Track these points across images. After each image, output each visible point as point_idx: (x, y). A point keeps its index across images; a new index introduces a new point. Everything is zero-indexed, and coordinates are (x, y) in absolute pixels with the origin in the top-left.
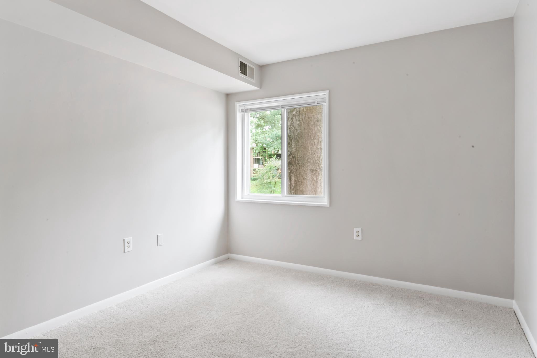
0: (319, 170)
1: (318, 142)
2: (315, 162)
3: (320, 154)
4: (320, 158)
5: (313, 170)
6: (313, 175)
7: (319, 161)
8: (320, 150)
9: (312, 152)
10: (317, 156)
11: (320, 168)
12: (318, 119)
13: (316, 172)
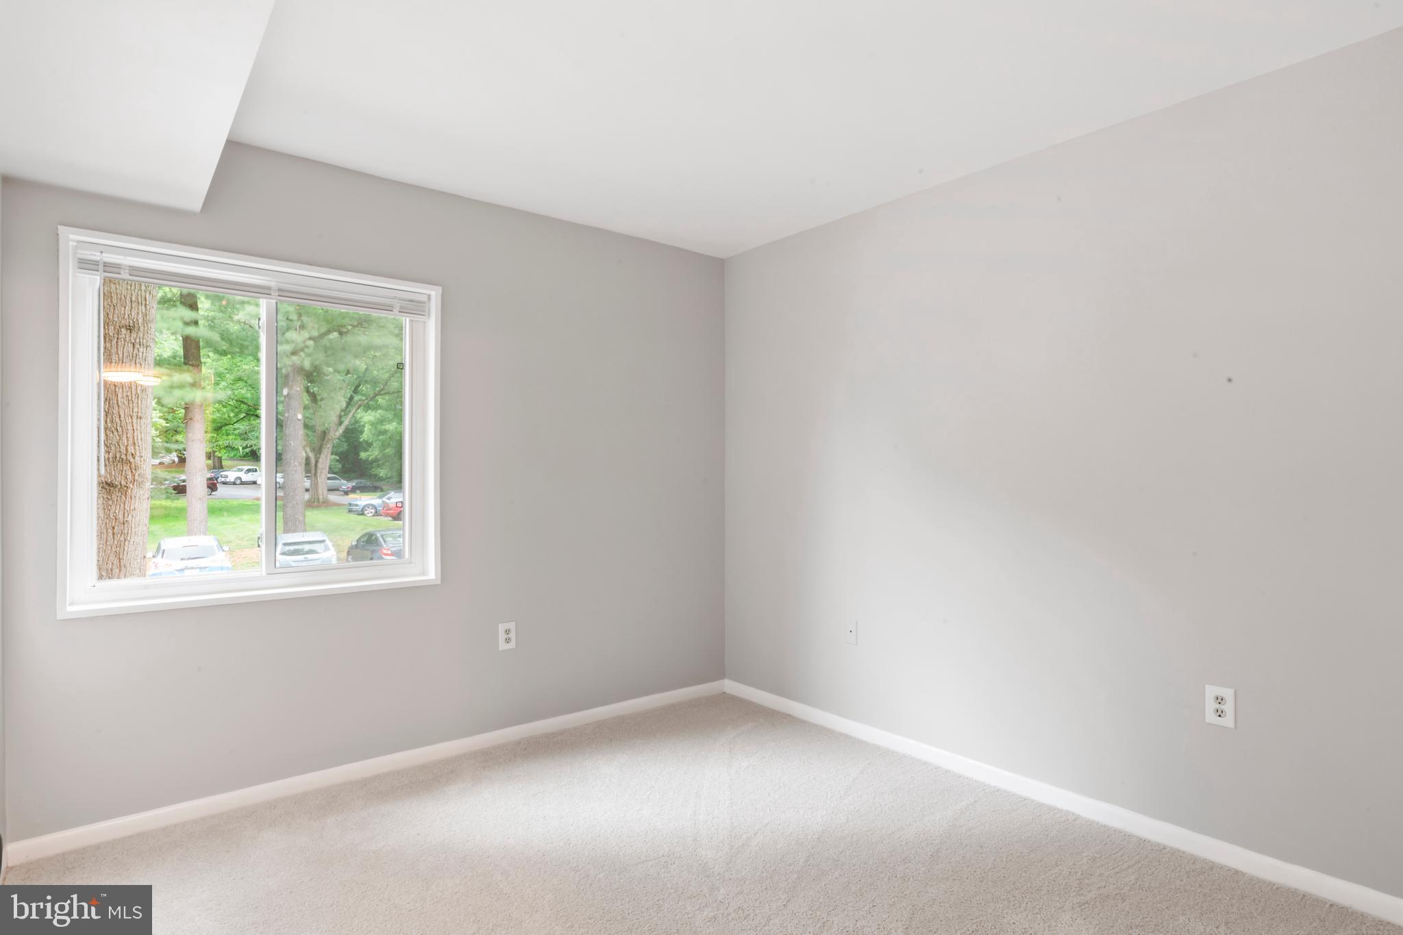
0: (131, 486)
1: (129, 394)
2: (118, 459)
3: (135, 434)
4: (137, 447)
5: (110, 485)
6: (110, 502)
7: (132, 455)
8: (135, 420)
9: (109, 425)
10: (128, 440)
11: (136, 478)
12: (131, 322)
13: (124, 490)
